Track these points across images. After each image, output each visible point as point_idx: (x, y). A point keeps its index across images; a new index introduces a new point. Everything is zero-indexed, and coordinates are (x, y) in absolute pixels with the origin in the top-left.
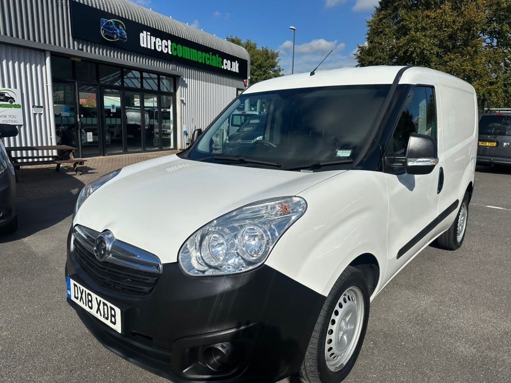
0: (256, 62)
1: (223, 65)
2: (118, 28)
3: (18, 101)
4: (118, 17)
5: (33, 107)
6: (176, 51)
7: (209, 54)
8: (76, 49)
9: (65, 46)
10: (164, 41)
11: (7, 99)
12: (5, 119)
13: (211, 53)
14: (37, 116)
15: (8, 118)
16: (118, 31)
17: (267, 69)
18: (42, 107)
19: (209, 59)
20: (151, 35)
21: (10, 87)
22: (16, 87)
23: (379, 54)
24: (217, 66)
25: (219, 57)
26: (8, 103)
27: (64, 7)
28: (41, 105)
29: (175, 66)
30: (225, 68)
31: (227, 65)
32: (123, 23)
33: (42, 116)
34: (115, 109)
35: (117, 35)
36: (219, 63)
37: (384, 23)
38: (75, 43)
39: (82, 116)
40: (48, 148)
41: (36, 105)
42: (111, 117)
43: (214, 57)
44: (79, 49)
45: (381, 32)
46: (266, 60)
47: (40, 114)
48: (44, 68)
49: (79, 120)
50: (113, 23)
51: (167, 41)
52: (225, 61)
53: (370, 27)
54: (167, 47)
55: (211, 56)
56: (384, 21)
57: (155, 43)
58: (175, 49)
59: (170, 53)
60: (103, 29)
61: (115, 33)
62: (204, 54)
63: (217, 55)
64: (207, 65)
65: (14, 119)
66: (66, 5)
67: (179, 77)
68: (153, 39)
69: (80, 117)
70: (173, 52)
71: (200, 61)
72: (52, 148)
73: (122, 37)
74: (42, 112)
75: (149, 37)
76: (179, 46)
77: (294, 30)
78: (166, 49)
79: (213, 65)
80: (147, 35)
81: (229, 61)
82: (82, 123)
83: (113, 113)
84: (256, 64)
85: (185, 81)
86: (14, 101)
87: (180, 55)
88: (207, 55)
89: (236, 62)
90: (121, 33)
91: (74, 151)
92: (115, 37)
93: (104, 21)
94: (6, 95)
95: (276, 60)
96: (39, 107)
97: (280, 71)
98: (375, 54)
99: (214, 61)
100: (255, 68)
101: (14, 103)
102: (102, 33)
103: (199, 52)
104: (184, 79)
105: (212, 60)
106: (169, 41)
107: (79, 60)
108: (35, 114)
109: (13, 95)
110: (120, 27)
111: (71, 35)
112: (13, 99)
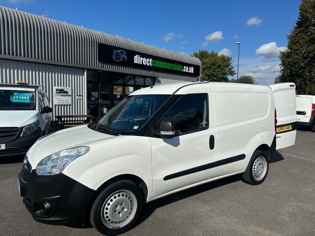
0: (217, 64)
1: (183, 69)
2: (122, 54)
3: (70, 93)
4: (123, 49)
5: (77, 96)
6: (154, 64)
7: (175, 64)
8: (100, 66)
9: (94, 65)
10: (148, 59)
11: (65, 92)
12: (63, 102)
13: (176, 64)
14: (79, 100)
15: (64, 102)
16: (122, 56)
17: (224, 68)
18: (81, 96)
19: (174, 67)
20: (140, 57)
21: (66, 86)
22: (69, 86)
23: (295, 57)
24: (180, 70)
25: (181, 65)
26: (65, 94)
27: (95, 46)
28: (81, 95)
29: (154, 72)
30: (185, 71)
31: (186, 69)
32: (125, 52)
33: (81, 100)
34: (119, 96)
35: (122, 58)
36: (180, 68)
37: (299, 36)
38: (100, 63)
39: (102, 100)
40: (83, 116)
41: (79, 95)
42: (117, 100)
43: (178, 65)
44: (101, 66)
45: (297, 42)
46: (223, 62)
47: (80, 99)
48: (83, 77)
49: (100, 102)
50: (120, 52)
51: (150, 59)
52: (185, 67)
53: (289, 40)
54: (149, 62)
55: (176, 65)
56: (299, 35)
57: (142, 61)
58: (154, 63)
59: (151, 65)
60: (114, 56)
61: (121, 57)
62: (171, 64)
63: (180, 65)
64: (173, 70)
65: (67, 102)
66: (96, 46)
67: (156, 78)
68: (141, 58)
69: (101, 100)
70: (153, 65)
71: (169, 68)
72: (85, 116)
73: (124, 59)
74: (81, 98)
75: (139, 58)
76: (157, 61)
77: (239, 44)
78: (149, 63)
79: (177, 70)
80: (138, 56)
81: (187, 67)
82: (101, 103)
83: (118, 98)
84: (217, 65)
85: (159, 80)
86: (68, 93)
87: (157, 66)
88: (173, 64)
89: (192, 67)
90: (124, 57)
91: (92, 118)
92: (121, 59)
93: (115, 51)
94: (65, 90)
95: (230, 62)
96: (80, 95)
97: (232, 68)
98: (292, 57)
99: (178, 68)
100: (216, 67)
101: (68, 94)
102: (114, 58)
103: (169, 64)
104: (159, 79)
105: (177, 67)
106: (151, 59)
107: (102, 72)
108: (78, 99)
109: (67, 90)
110: (124, 54)
111: (98, 60)
112: (67, 92)
